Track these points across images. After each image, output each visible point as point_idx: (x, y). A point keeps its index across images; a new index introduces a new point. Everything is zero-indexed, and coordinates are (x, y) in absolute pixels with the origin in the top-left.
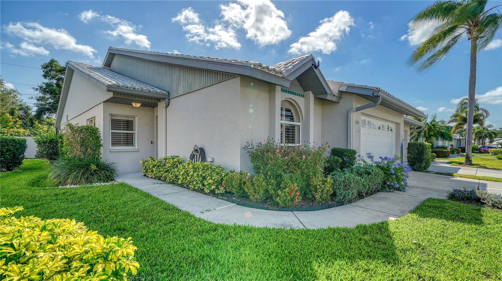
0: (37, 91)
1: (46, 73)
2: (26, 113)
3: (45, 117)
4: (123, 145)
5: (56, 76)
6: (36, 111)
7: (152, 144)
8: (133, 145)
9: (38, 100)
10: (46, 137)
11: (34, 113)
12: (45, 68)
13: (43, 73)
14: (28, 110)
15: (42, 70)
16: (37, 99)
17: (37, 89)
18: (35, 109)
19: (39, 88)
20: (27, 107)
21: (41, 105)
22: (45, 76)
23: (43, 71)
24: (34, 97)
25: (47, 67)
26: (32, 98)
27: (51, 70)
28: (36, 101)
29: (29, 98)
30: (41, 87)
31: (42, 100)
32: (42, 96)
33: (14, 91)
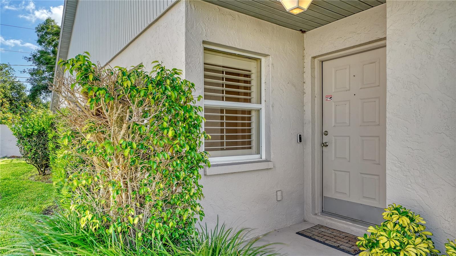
0: (30, 62)
1: (42, 37)
2: (18, 93)
3: (42, 97)
4: (227, 149)
5: (53, 41)
6: (31, 90)
7: (300, 145)
8: (250, 148)
9: (32, 74)
10: (32, 125)
11: (28, 93)
12: (39, 31)
13: (37, 38)
14: (22, 89)
15: (36, 34)
16: (30, 73)
17: (30, 58)
18: (29, 87)
19: (32, 57)
20: (20, 85)
21: (36, 80)
22: (40, 42)
23: (38, 35)
24: (26, 70)
25: (43, 29)
26: (24, 72)
27: (47, 33)
28: (29, 76)
29: (21, 72)
30: (34, 56)
31: (35, 74)
32: (36, 67)
33: (6, 66)
